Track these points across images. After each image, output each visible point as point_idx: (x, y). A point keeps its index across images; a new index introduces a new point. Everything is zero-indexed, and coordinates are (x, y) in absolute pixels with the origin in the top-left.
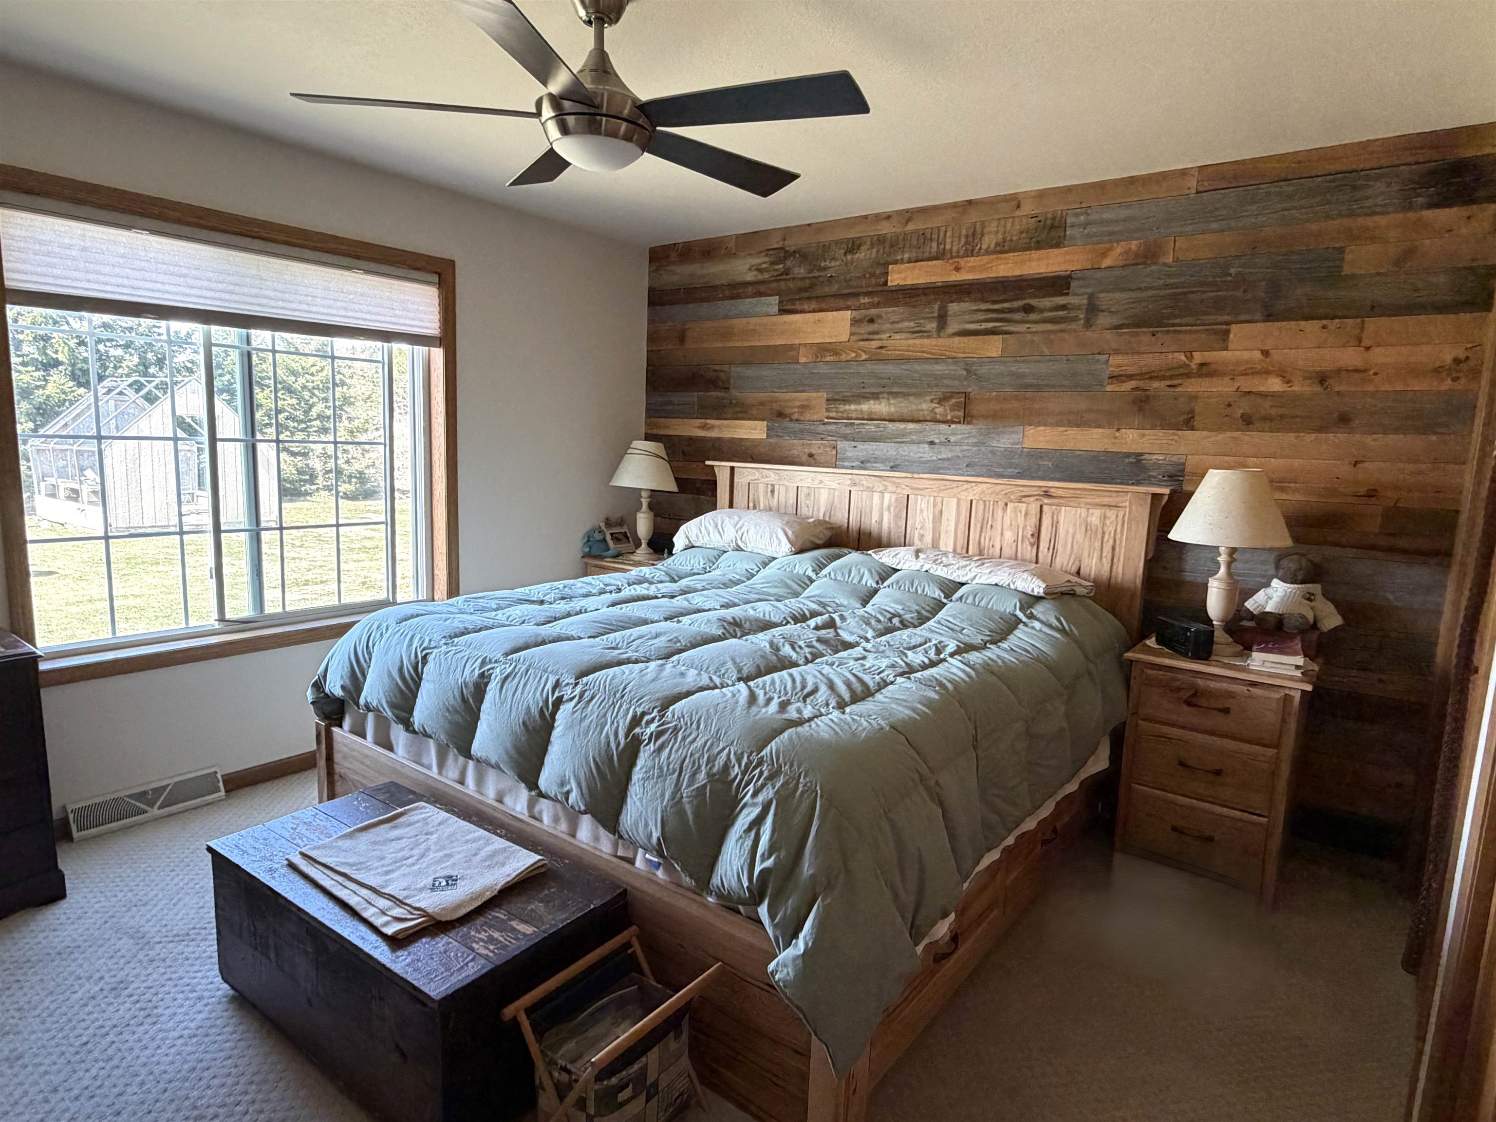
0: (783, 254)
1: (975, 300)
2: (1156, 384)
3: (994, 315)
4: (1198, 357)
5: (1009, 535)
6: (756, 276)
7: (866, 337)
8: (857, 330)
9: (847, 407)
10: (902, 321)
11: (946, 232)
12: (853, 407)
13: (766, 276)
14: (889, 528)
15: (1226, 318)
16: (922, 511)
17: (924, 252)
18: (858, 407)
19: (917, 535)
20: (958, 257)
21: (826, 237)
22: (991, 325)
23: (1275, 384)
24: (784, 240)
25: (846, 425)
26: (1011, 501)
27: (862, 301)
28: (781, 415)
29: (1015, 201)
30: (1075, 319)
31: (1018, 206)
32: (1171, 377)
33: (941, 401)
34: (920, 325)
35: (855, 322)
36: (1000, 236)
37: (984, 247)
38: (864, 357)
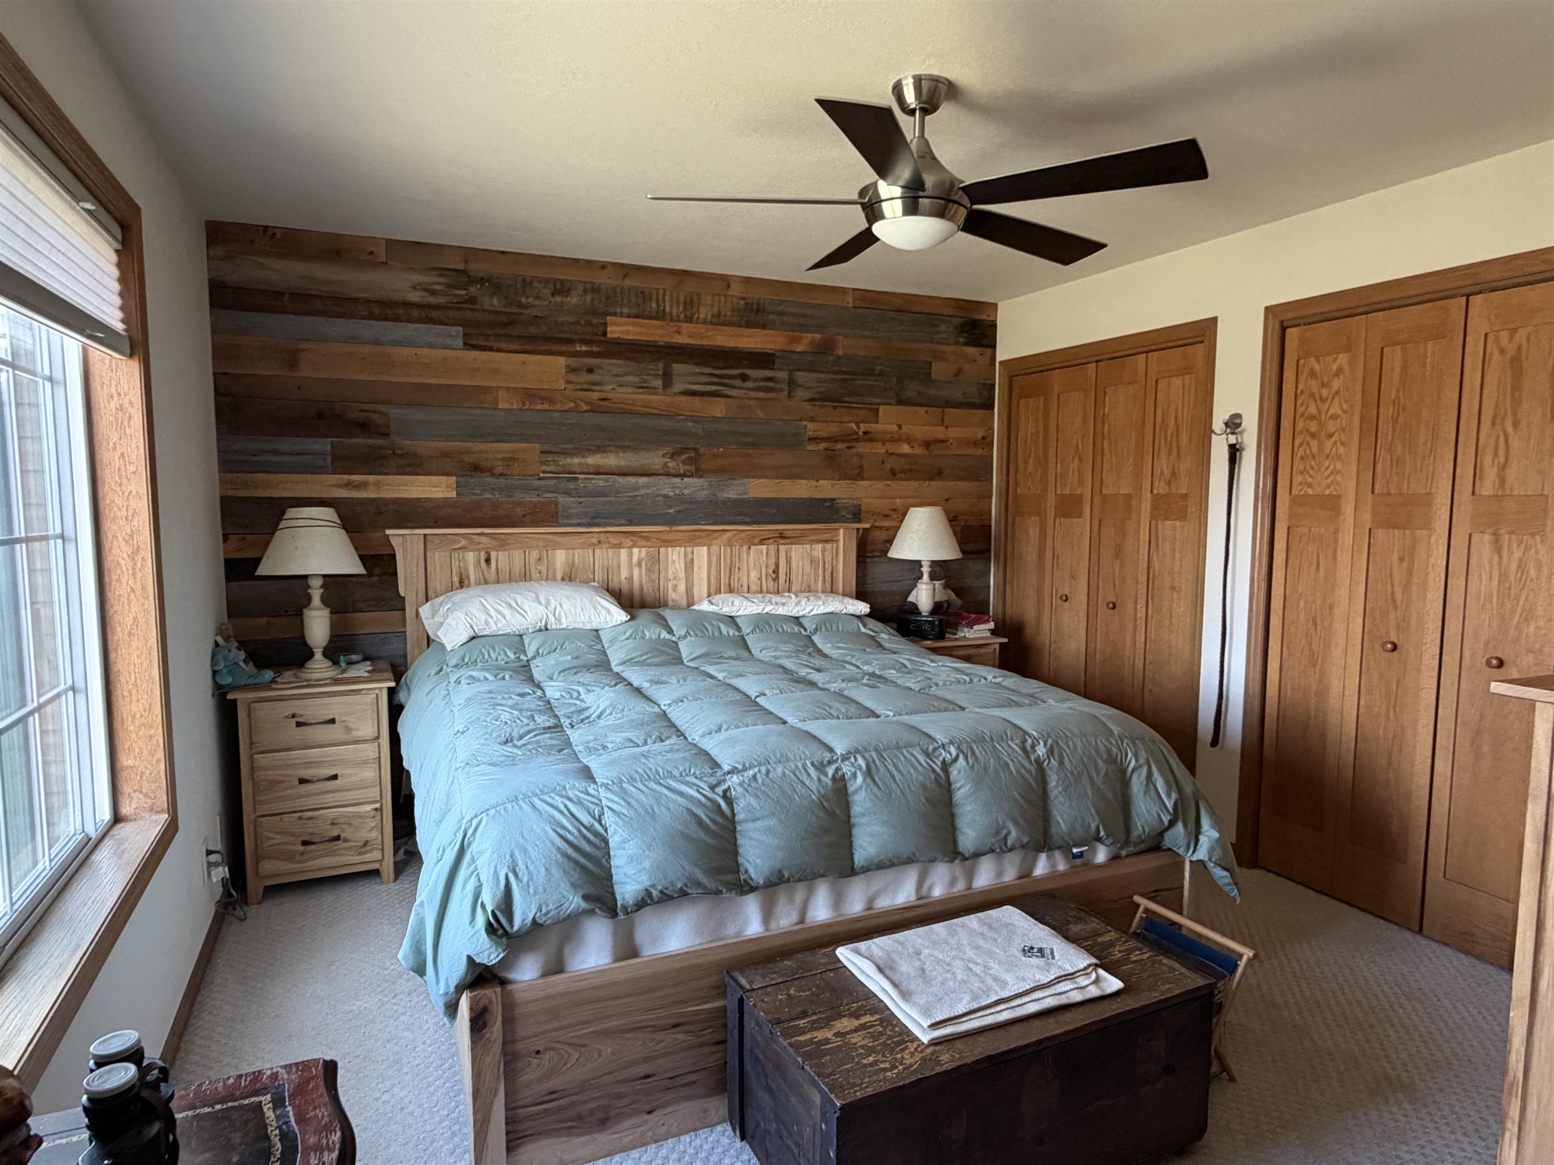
0: (463, 278)
1: (697, 364)
2: (839, 446)
3: (717, 380)
4: (863, 427)
5: (754, 575)
6: (422, 297)
7: (585, 387)
8: (572, 377)
9: (568, 460)
10: (627, 374)
11: (664, 295)
12: (576, 460)
13: (442, 300)
14: (641, 583)
15: (877, 401)
16: (673, 562)
17: (644, 311)
18: (583, 460)
19: (670, 586)
20: (679, 321)
21: (526, 272)
22: (713, 388)
23: (906, 449)
24: (466, 262)
25: (569, 480)
26: (754, 544)
27: (578, 348)
28: (476, 468)
29: (725, 280)
30: (780, 390)
31: (729, 286)
32: (848, 441)
33: (673, 456)
34: (646, 381)
35: (571, 370)
36: (716, 310)
37: (702, 316)
38: (585, 407)
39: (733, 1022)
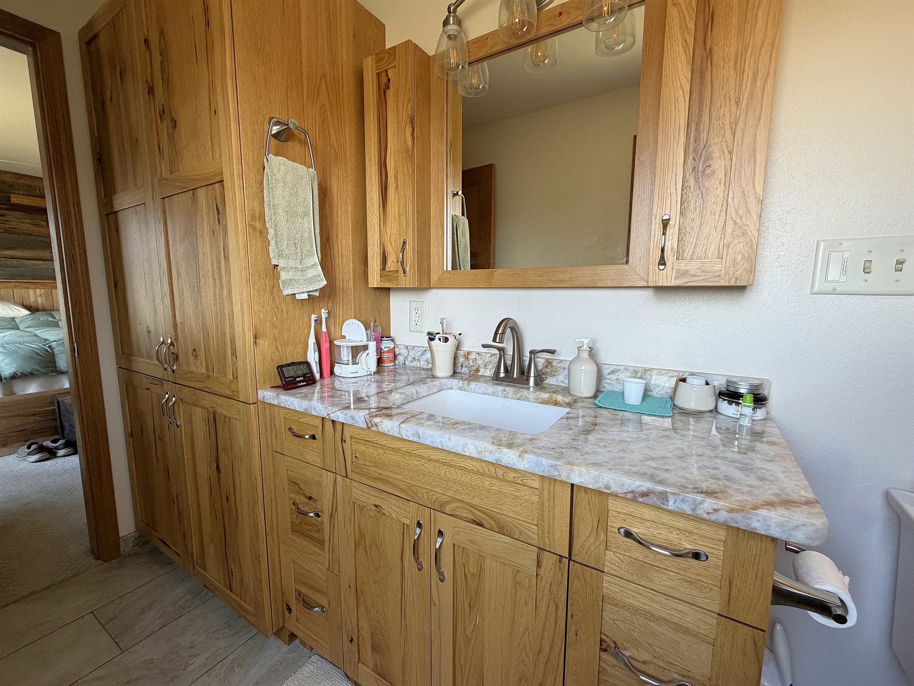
39: (57, 412)
